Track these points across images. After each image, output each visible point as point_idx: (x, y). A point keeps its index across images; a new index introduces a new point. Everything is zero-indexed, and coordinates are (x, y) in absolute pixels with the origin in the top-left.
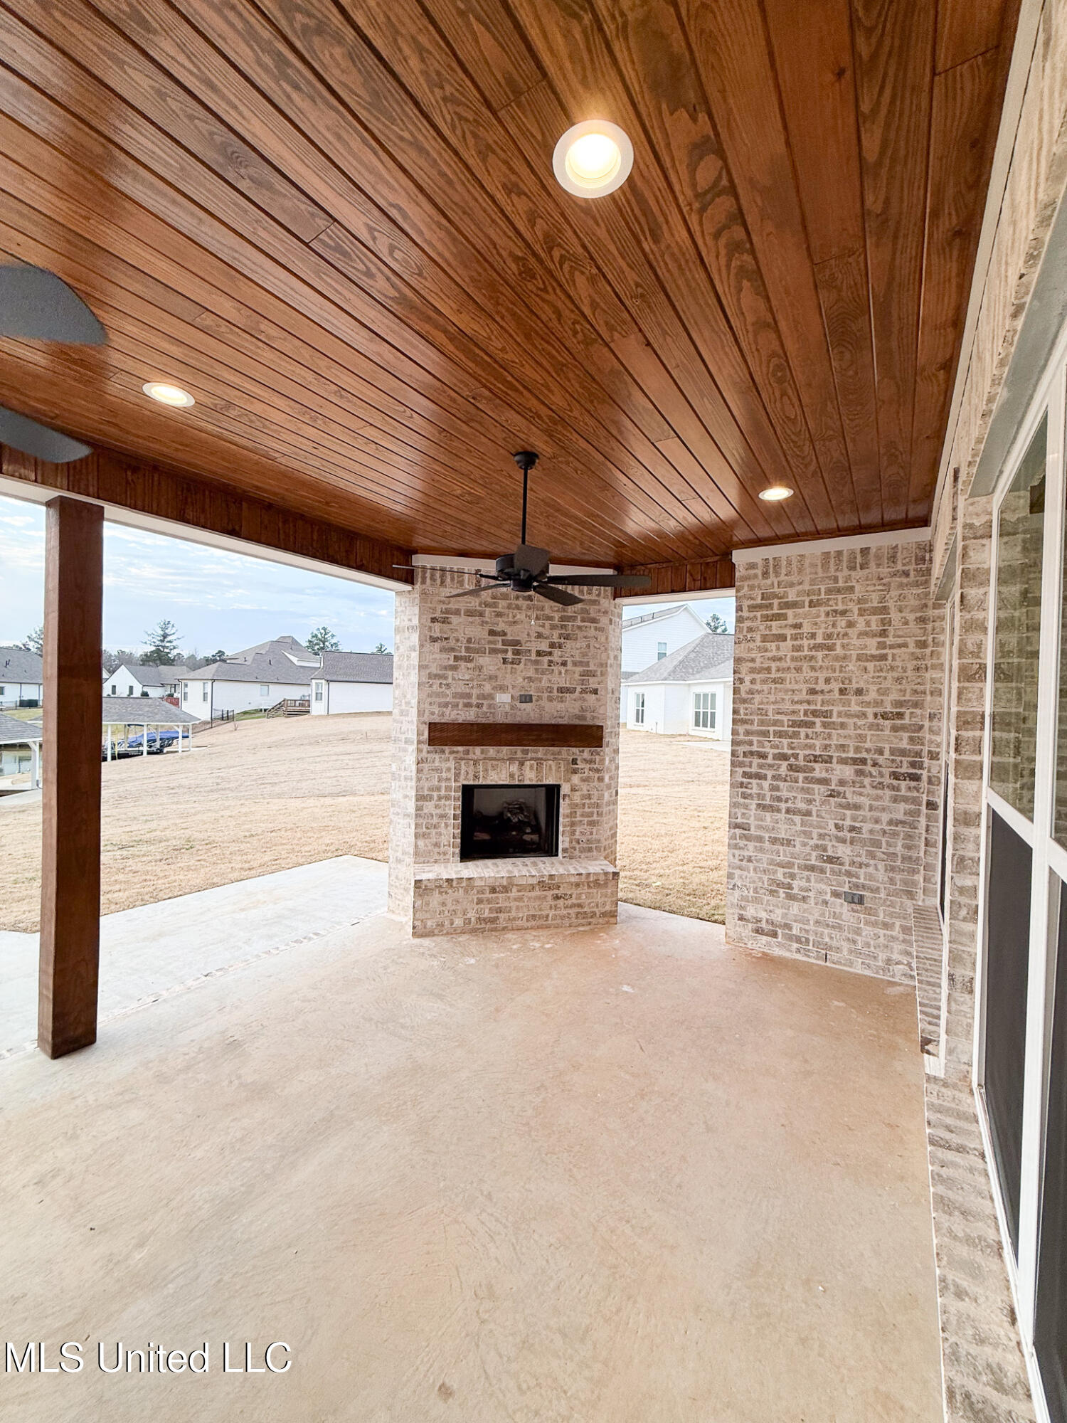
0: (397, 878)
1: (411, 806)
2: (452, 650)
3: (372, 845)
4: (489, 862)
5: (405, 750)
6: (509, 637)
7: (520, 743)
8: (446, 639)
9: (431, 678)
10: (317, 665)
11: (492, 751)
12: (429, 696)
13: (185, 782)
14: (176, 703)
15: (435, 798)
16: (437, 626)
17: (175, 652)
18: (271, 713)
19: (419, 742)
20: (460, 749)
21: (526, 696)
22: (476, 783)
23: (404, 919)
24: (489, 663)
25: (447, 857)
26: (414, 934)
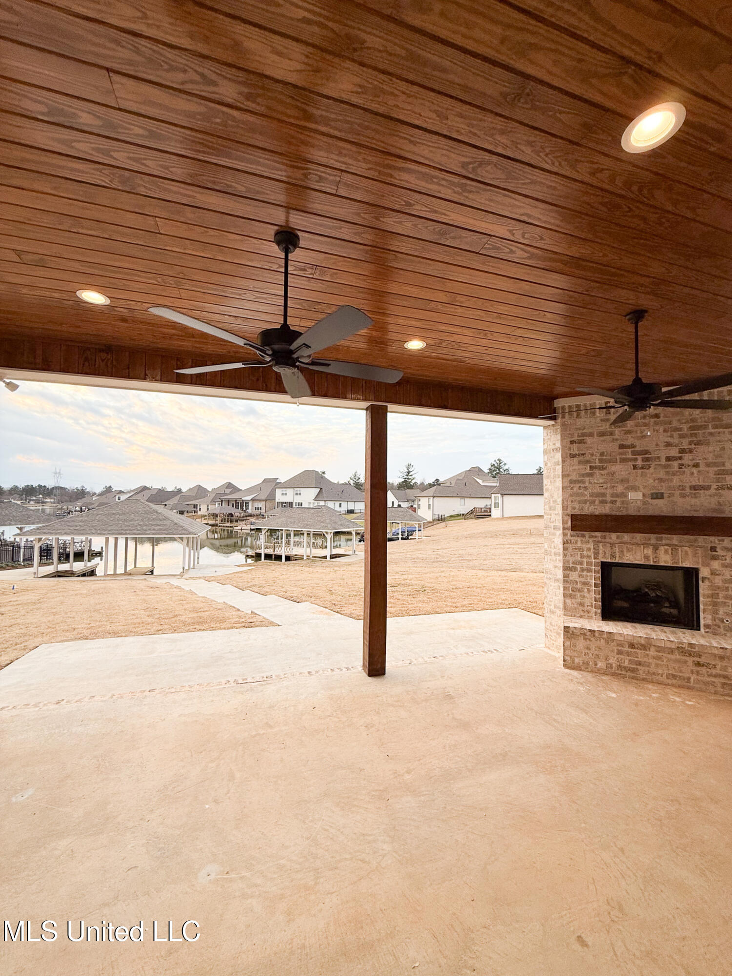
0: (551, 624)
1: (560, 574)
2: (588, 462)
3: (534, 604)
4: (629, 625)
5: (554, 534)
6: (638, 449)
7: (651, 531)
8: (583, 454)
9: (571, 483)
10: (495, 484)
11: (626, 537)
12: (571, 496)
13: (420, 556)
14: (415, 510)
15: (579, 569)
16: (575, 446)
17: (413, 482)
18: (467, 517)
19: (564, 529)
20: (598, 534)
21: (657, 494)
22: (613, 561)
23: (558, 655)
24: (621, 470)
25: (590, 615)
26: (565, 666)
